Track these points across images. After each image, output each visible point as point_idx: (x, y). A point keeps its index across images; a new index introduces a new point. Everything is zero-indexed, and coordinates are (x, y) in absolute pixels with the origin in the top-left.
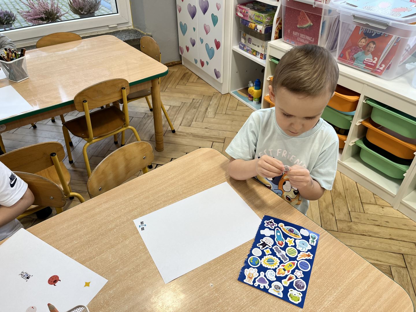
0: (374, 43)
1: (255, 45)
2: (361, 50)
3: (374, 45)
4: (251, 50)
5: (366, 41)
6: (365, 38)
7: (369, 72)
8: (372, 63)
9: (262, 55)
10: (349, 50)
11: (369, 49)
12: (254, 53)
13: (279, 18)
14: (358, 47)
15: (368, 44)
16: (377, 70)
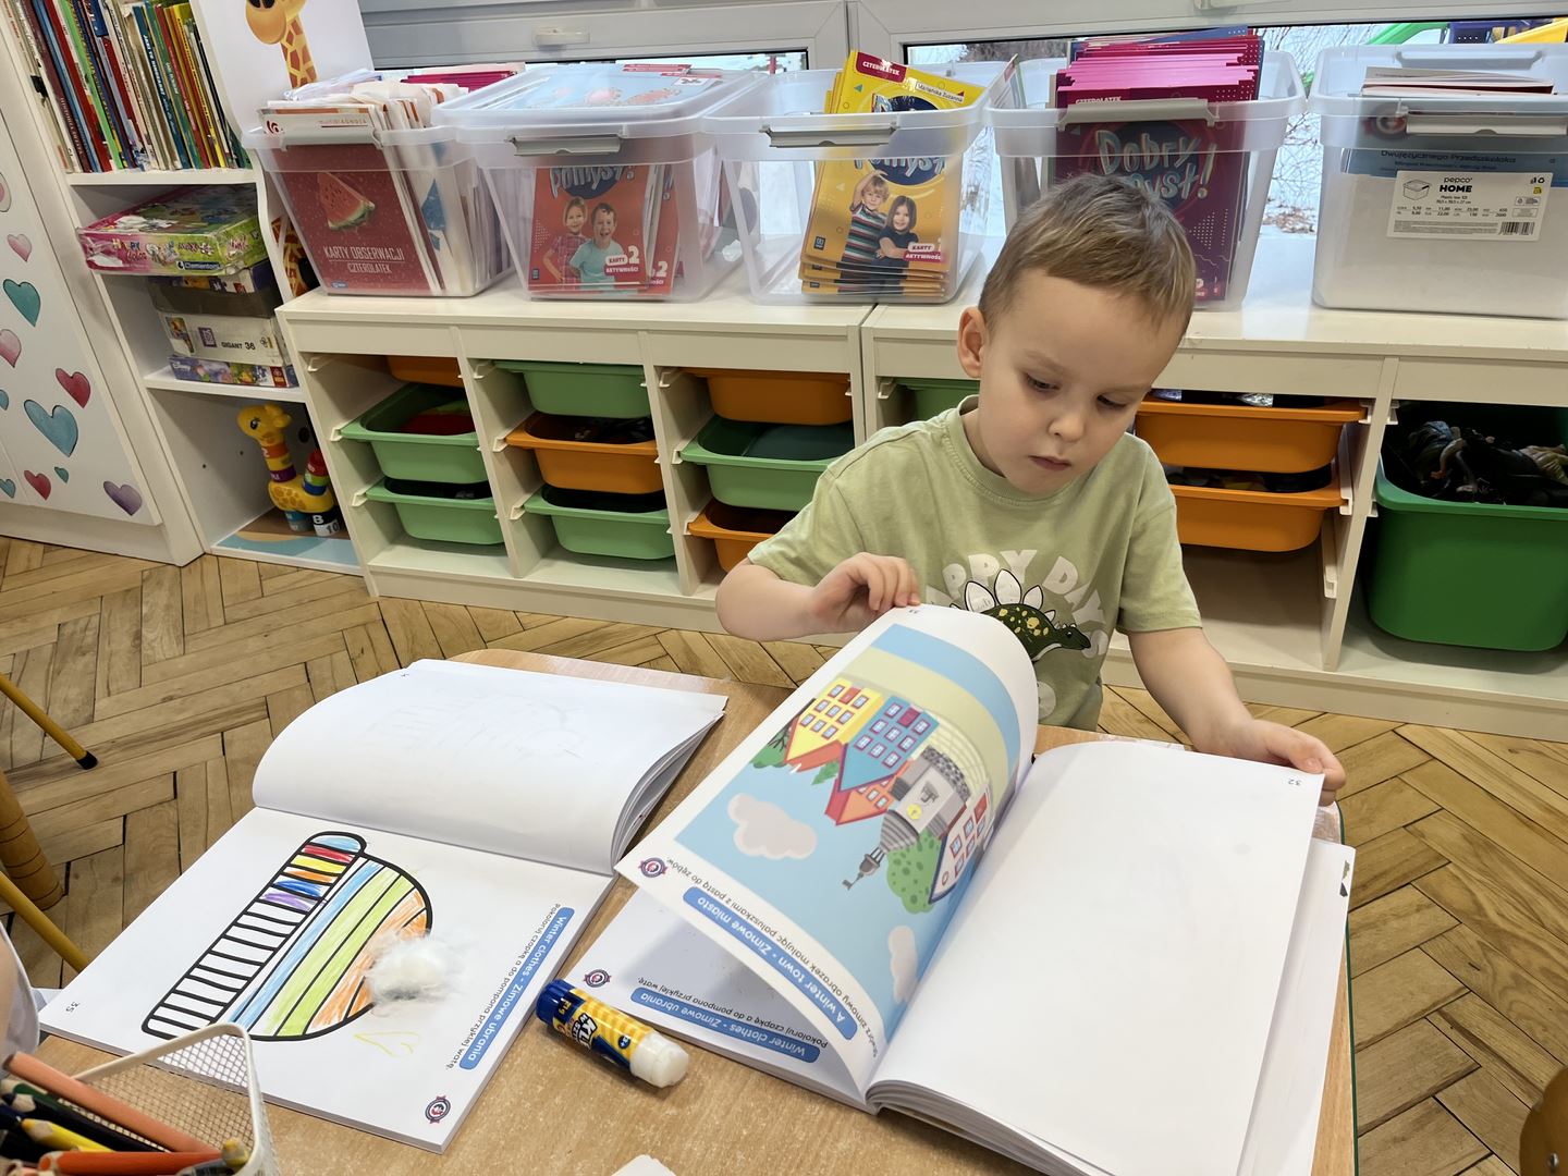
0: (608, 209)
1: (237, 346)
2: (583, 241)
3: (612, 214)
4: (229, 370)
5: (583, 208)
6: (576, 203)
7: (633, 294)
8: (628, 265)
9: (277, 373)
10: (550, 252)
11: (603, 229)
12: (245, 377)
13: (278, 220)
14: (571, 235)
15: (593, 216)
16: (654, 282)
